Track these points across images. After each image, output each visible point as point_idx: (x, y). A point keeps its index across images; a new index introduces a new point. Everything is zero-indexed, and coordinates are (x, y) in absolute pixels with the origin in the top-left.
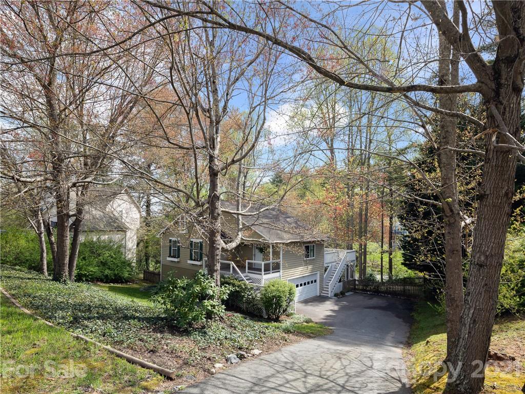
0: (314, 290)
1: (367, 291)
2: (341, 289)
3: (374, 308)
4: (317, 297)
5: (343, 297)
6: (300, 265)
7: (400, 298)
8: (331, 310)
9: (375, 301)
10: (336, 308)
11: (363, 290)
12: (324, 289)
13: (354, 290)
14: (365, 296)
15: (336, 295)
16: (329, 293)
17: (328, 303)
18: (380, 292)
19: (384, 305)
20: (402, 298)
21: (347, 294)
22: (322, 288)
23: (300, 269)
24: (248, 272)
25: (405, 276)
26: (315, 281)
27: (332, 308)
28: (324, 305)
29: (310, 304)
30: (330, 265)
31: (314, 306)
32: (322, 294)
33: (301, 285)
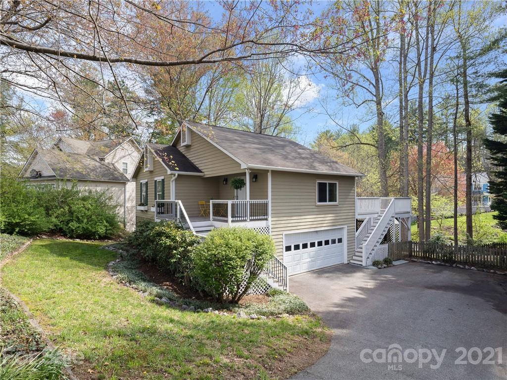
0: (339, 254)
1: (431, 259)
2: (386, 255)
3: (446, 288)
4: (343, 265)
5: (388, 267)
6: (309, 213)
7: (494, 273)
8: (361, 289)
9: (447, 276)
10: (371, 284)
11: (424, 258)
12: (357, 254)
13: (410, 257)
14: (428, 268)
15: (375, 264)
16: (364, 259)
17: (359, 275)
18: (455, 262)
19: (465, 284)
20: (498, 272)
21: (395, 263)
22: (352, 252)
23: (310, 218)
24: (214, 220)
25: (496, 241)
26: (340, 241)
27: (363, 285)
28: (350, 279)
29: (327, 275)
30: (367, 217)
31: (332, 280)
32: (352, 261)
33: (313, 245)
